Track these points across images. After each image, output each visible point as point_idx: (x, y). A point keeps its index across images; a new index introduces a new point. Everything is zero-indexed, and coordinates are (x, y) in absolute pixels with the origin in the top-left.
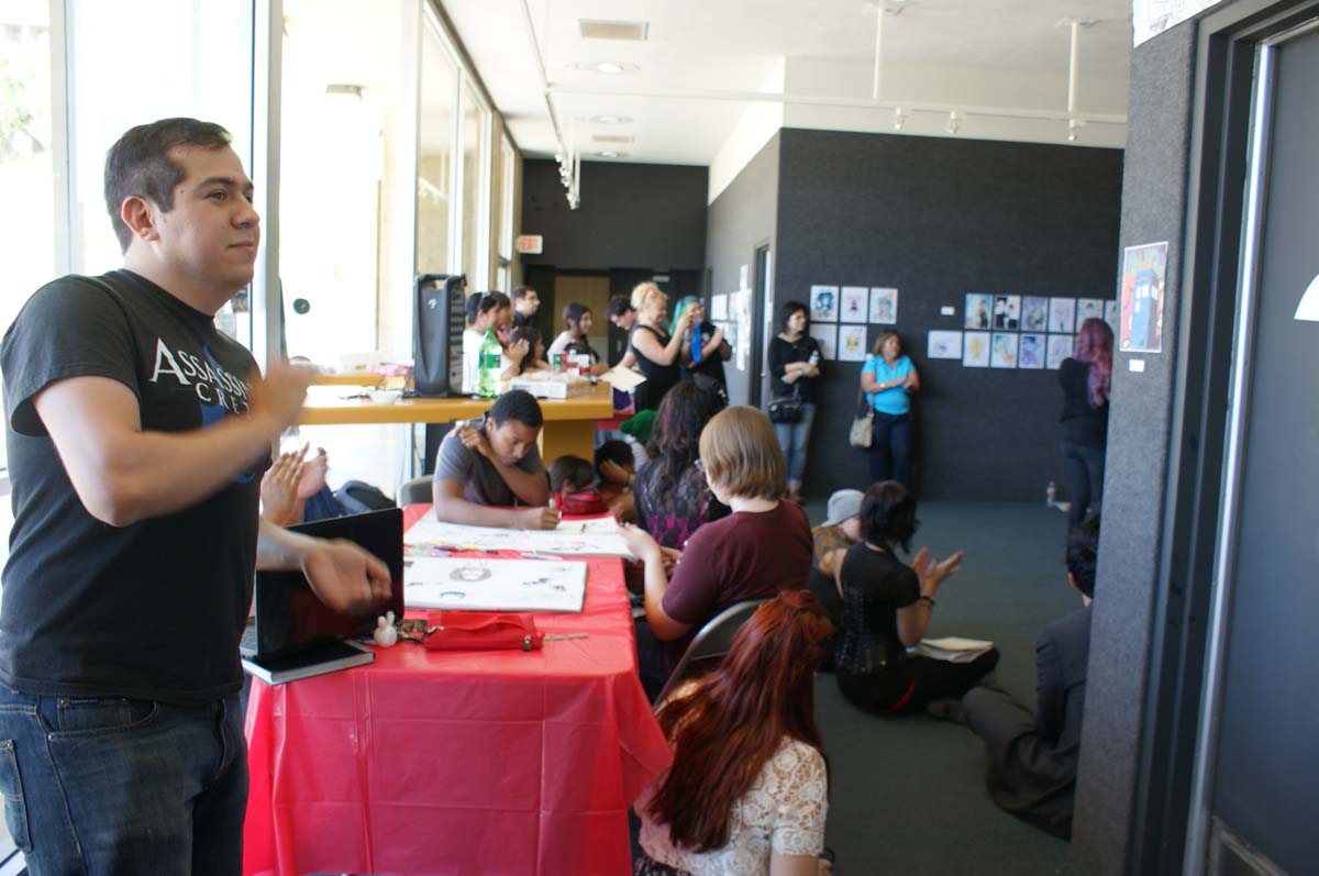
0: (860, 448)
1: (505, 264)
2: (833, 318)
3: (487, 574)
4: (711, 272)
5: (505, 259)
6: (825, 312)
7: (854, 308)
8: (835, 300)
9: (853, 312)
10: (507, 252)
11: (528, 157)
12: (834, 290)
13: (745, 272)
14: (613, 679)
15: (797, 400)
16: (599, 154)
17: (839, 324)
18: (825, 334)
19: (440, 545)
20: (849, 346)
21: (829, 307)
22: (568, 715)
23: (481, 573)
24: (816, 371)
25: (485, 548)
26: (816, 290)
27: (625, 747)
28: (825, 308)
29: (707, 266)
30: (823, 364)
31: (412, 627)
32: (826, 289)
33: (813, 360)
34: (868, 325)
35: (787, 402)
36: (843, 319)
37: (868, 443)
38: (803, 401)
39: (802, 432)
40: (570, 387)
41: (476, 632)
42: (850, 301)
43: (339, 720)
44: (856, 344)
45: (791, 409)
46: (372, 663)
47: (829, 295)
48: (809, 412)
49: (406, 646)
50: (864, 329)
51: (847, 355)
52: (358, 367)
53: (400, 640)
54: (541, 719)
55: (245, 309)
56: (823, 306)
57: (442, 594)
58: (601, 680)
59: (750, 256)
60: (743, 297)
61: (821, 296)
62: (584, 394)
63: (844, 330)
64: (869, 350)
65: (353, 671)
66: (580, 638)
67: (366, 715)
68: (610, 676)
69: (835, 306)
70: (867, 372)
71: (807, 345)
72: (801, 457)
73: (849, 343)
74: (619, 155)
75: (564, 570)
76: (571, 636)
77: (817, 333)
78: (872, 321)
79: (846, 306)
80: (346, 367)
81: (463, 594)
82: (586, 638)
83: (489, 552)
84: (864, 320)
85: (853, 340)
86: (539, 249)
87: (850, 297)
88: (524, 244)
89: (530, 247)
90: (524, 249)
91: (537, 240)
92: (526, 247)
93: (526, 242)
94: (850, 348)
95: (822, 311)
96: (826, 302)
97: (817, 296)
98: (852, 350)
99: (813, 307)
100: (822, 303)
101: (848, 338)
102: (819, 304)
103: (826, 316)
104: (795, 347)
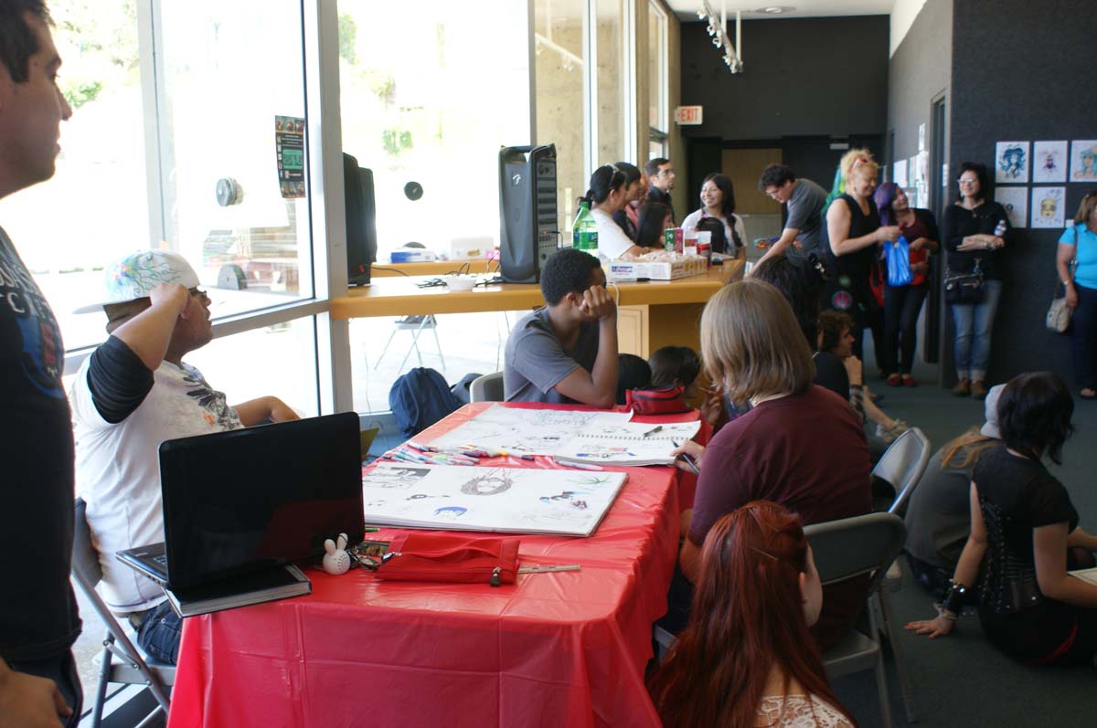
0: (1055, 333)
1: (661, 138)
3: (506, 485)
4: (893, 135)
5: (663, 133)
6: (1013, 171)
7: (1050, 166)
8: (1026, 157)
9: (1048, 170)
10: (662, 124)
11: (684, 20)
12: (1025, 146)
13: (923, 130)
14: (581, 628)
15: (977, 277)
16: (763, 11)
17: (1031, 185)
18: (1012, 198)
19: (471, 450)
20: (1046, 210)
21: (1018, 165)
22: (530, 667)
23: (498, 484)
24: (1000, 242)
25: (520, 454)
26: (1001, 147)
27: (599, 711)
28: (1013, 167)
29: (889, 129)
30: (1013, 235)
31: (378, 551)
32: (1014, 145)
33: (1000, 229)
34: (1068, 185)
35: (966, 280)
36: (1036, 179)
37: (1061, 327)
38: (985, 278)
39: (986, 314)
40: (675, 268)
41: (437, 560)
42: (1045, 157)
43: (270, 658)
44: (1053, 208)
45: (970, 287)
46: (308, 594)
47: (1019, 151)
48: (994, 290)
49: (361, 574)
50: (1063, 190)
51: (1040, 222)
52: (471, 253)
53: (355, 566)
54: (499, 671)
55: (301, 194)
56: (1010, 164)
57: (440, 510)
58: (566, 628)
59: (926, 111)
60: (921, 160)
61: (1008, 154)
62: (697, 275)
63: (1037, 192)
64: (1068, 216)
65: (281, 604)
66: (568, 571)
67: (298, 655)
68: (578, 624)
69: (1026, 165)
70: (1065, 242)
71: (990, 212)
72: (984, 343)
73: (1043, 207)
74: (784, 9)
75: (598, 482)
76: (559, 568)
77: (1004, 196)
78: (1073, 179)
79: (1039, 163)
80: (458, 253)
81: (464, 510)
82: (577, 571)
83: (524, 458)
84: (1063, 179)
85: (1049, 204)
86: (699, 121)
87: (1045, 153)
88: (683, 115)
89: (689, 118)
90: (683, 120)
91: (696, 110)
92: (685, 118)
93: (685, 112)
94: (1045, 212)
95: (1009, 171)
96: (1014, 160)
97: (1003, 154)
98: (1048, 215)
99: (998, 166)
100: (1009, 161)
101: (1043, 202)
102: (1006, 164)
103: (1015, 176)
104: (975, 216)
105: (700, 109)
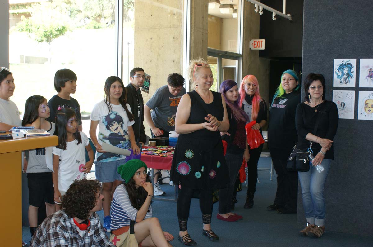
2: (352, 84)
6: (345, 79)
8: (354, 69)
10: (240, 49)
12: (353, 61)
17: (357, 89)
21: (348, 75)
26: (337, 62)
28: (345, 76)
32: (346, 61)
47: (349, 65)
56: (343, 74)
61: (342, 67)
63: (362, 94)
69: (354, 75)
73: (366, 105)
77: (337, 97)
79: (364, 74)
86: (263, 48)
87: (368, 67)
88: (254, 44)
89: (258, 46)
90: (254, 47)
91: (262, 41)
92: (256, 46)
93: (256, 43)
94: (367, 109)
95: (342, 79)
96: (346, 71)
97: (338, 67)
98: (369, 111)
99: (335, 76)
100: (343, 72)
101: (366, 101)
102: (340, 74)
103: (346, 83)
104: (316, 111)
105: (264, 41)
